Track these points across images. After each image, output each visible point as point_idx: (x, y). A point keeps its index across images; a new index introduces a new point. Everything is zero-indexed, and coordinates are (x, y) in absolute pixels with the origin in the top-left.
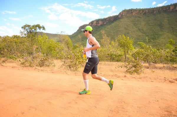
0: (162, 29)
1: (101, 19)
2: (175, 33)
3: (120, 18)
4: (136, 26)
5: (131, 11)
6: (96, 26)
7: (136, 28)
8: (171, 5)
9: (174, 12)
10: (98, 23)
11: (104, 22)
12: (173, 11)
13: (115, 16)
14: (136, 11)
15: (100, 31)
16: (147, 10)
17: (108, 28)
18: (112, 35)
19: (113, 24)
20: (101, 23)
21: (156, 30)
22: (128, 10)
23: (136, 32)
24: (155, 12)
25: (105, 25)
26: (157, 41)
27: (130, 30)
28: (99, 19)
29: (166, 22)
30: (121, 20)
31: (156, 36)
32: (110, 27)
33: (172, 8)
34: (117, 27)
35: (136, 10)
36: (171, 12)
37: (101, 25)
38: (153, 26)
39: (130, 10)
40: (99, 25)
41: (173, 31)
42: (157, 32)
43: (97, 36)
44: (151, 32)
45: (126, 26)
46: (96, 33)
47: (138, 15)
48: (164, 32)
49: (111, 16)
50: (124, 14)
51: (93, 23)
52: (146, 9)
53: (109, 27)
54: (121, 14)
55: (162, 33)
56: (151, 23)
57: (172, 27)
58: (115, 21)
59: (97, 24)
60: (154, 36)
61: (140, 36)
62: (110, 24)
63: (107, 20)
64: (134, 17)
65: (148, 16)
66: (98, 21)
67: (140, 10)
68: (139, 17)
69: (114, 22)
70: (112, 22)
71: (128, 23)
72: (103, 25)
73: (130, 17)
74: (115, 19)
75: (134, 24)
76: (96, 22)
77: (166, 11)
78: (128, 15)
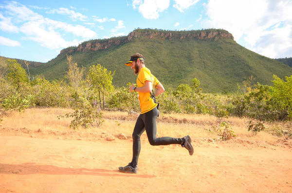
0: (191, 63)
1: (99, 40)
2: (207, 71)
3: (130, 41)
4: (154, 55)
5: (147, 32)
6: (91, 50)
8: (202, 30)
9: (206, 40)
10: (95, 46)
11: (104, 46)
13: (123, 37)
15: (96, 60)
16: (171, 34)
17: (110, 56)
19: (119, 50)
20: (98, 46)
21: (182, 64)
22: (143, 30)
23: (154, 65)
24: (182, 37)
25: (106, 50)
26: (184, 80)
28: (96, 40)
29: (196, 53)
30: (132, 44)
31: (183, 73)
32: (114, 54)
33: (203, 35)
35: (155, 31)
37: (100, 50)
38: (178, 57)
39: (146, 30)
40: (96, 49)
41: (205, 68)
42: (184, 68)
44: (176, 67)
46: (89, 63)
47: (158, 40)
48: (194, 68)
50: (136, 36)
51: (85, 46)
52: (170, 32)
53: (112, 53)
54: (133, 34)
55: (191, 69)
56: (176, 54)
57: (204, 62)
58: (122, 45)
59: (92, 47)
60: (180, 73)
61: (160, 71)
62: (113, 50)
63: (109, 42)
64: (151, 41)
65: (172, 43)
66: (94, 43)
67: (161, 32)
68: (160, 43)
69: (120, 47)
70: (118, 46)
71: (142, 49)
72: (102, 50)
73: (146, 41)
74: (122, 41)
75: (152, 53)
76: (90, 44)
77: (196, 38)
78: (143, 38)
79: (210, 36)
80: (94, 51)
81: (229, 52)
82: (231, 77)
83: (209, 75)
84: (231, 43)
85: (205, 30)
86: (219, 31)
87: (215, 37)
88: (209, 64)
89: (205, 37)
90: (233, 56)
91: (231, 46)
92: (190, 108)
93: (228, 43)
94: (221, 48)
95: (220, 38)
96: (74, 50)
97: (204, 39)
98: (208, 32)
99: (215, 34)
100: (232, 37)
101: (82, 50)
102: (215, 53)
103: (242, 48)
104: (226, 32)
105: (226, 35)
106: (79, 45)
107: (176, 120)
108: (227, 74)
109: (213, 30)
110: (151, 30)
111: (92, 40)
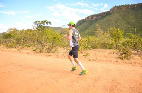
1: (95, 15)
3: (111, 14)
4: (125, 19)
6: (91, 20)
7: (125, 21)
10: (93, 18)
11: (98, 17)
13: (107, 12)
15: (94, 24)
17: (101, 22)
18: (104, 27)
19: (105, 19)
20: (95, 18)
22: (118, 6)
23: (125, 24)
25: (98, 19)
27: (119, 23)
28: (93, 15)
30: (112, 15)
34: (109, 21)
35: (125, 6)
37: (95, 20)
39: (120, 6)
40: (94, 19)
43: (92, 29)
44: (139, 24)
45: (116, 20)
46: (91, 26)
47: (127, 11)
49: (104, 12)
50: (114, 10)
51: (88, 18)
52: (135, 5)
53: (102, 21)
54: (112, 10)
56: (139, 17)
58: (107, 16)
59: (91, 19)
62: (102, 19)
63: (100, 15)
64: (123, 12)
65: (136, 11)
66: (92, 16)
67: (129, 6)
68: (128, 12)
70: (105, 17)
71: (118, 17)
72: (97, 19)
73: (120, 12)
74: (107, 14)
75: (124, 18)
76: (91, 17)
78: (118, 11)
80: (93, 20)
96: (83, 21)
101: (87, 20)
106: (86, 18)
110: (122, 6)
111: (92, 15)
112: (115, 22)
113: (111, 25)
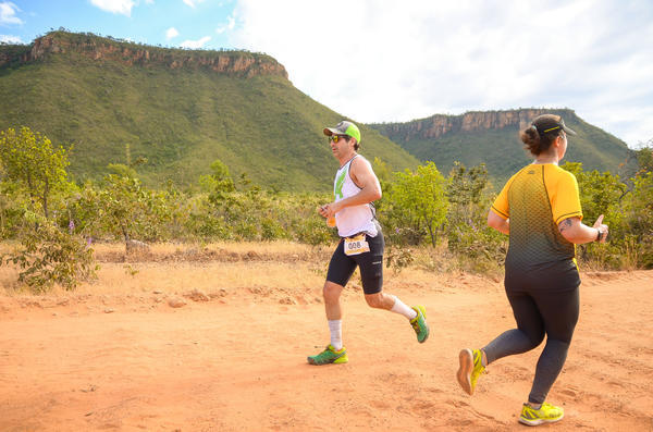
0: (197, 123)
2: (233, 143)
3: (38, 61)
4: (106, 101)
5: (86, 42)
7: (104, 110)
8: (221, 52)
9: (228, 75)
12: (227, 72)
13: (15, 46)
14: (108, 45)
16: (147, 53)
19: (6, 81)
21: (175, 126)
22: (73, 34)
23: (106, 125)
24: (174, 63)
26: (181, 163)
27: (80, 115)
29: (209, 103)
30: (44, 69)
31: (178, 147)
34: (25, 97)
35: (107, 42)
36: (221, 73)
38: (165, 109)
39: (82, 35)
41: (227, 136)
42: (181, 134)
44: (161, 131)
45: (63, 98)
47: (115, 65)
48: (203, 136)
50: (56, 49)
52: (146, 48)
54: (45, 43)
55: (197, 138)
56: (162, 101)
57: (224, 123)
58: (14, 68)
60: (173, 147)
64: (98, 67)
65: (151, 74)
67: (122, 46)
68: (119, 72)
69: (9, 73)
71: (74, 85)
73: (83, 65)
74: (14, 58)
75: (101, 95)
77: (206, 68)
78: (74, 55)
79: (238, 65)
81: (277, 105)
82: (283, 157)
83: (238, 153)
84: (282, 86)
85: (228, 52)
86: (256, 56)
87: (249, 69)
88: (237, 130)
89: (226, 67)
90: (287, 114)
91: (280, 91)
92: (247, 229)
93: (276, 84)
94: (261, 94)
95: (259, 73)
97: (226, 72)
98: (233, 56)
99: (248, 62)
100: (284, 73)
102: (248, 103)
103: (303, 97)
104: (274, 62)
105: (272, 68)
107: (234, 255)
108: (274, 151)
109: (245, 55)
110: (95, 37)
112: (62, 106)
113: (39, 119)
